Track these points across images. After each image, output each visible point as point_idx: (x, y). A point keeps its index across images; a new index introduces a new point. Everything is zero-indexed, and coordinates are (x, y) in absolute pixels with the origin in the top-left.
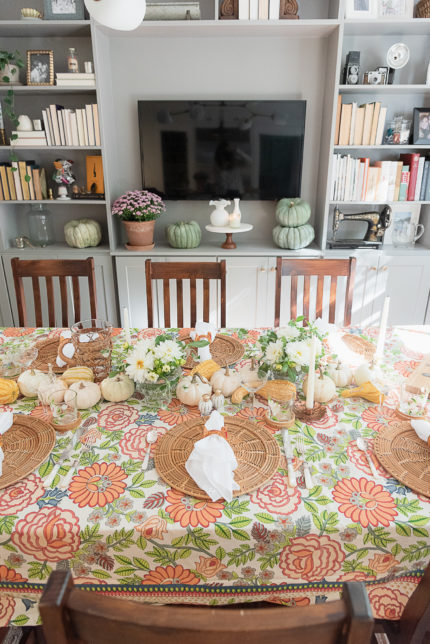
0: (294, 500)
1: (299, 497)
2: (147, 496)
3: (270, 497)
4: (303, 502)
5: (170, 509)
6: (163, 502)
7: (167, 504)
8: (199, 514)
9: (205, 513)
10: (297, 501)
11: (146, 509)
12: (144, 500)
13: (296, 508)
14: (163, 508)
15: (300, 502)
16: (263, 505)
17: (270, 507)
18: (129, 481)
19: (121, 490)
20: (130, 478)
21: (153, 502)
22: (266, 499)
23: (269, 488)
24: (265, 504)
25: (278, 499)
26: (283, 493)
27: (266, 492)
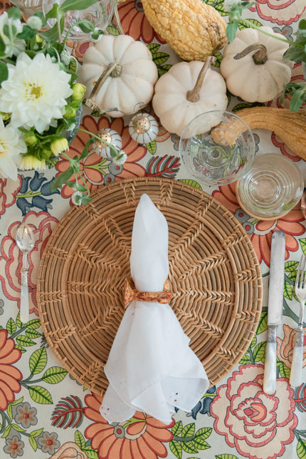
0: (283, 433)
1: (293, 430)
2: (56, 401)
3: (246, 425)
4: (296, 440)
5: (90, 434)
6: (81, 419)
7: (86, 422)
8: (134, 445)
9: (142, 444)
10: (286, 437)
11: (55, 429)
12: (52, 408)
13: (283, 450)
14: (82, 429)
15: (290, 441)
16: (231, 439)
17: (242, 444)
18: (24, 366)
19: (15, 386)
20: (26, 356)
21: (66, 415)
22: (238, 427)
23: (248, 405)
24: (236, 437)
25: (258, 429)
26: (269, 416)
27: (241, 413)
